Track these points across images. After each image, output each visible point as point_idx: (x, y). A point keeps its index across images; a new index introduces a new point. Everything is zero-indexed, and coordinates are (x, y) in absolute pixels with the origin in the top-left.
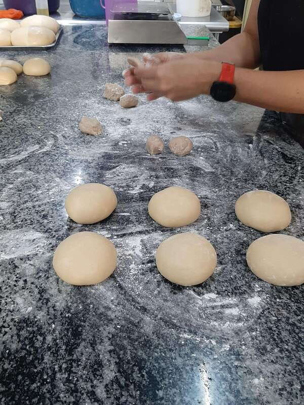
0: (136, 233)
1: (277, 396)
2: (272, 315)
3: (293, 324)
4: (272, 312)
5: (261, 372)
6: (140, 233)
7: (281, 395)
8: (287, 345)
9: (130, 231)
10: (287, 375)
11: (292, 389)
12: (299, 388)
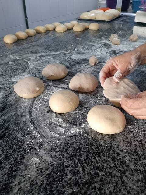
0: (61, 88)
1: (35, 170)
2: (76, 139)
3: (80, 148)
4: (77, 138)
5: (41, 157)
6: (63, 88)
7: (37, 170)
8: (66, 154)
9: (60, 86)
10: (50, 165)
11: (44, 171)
12: (48, 173)
